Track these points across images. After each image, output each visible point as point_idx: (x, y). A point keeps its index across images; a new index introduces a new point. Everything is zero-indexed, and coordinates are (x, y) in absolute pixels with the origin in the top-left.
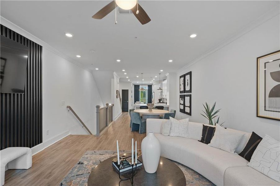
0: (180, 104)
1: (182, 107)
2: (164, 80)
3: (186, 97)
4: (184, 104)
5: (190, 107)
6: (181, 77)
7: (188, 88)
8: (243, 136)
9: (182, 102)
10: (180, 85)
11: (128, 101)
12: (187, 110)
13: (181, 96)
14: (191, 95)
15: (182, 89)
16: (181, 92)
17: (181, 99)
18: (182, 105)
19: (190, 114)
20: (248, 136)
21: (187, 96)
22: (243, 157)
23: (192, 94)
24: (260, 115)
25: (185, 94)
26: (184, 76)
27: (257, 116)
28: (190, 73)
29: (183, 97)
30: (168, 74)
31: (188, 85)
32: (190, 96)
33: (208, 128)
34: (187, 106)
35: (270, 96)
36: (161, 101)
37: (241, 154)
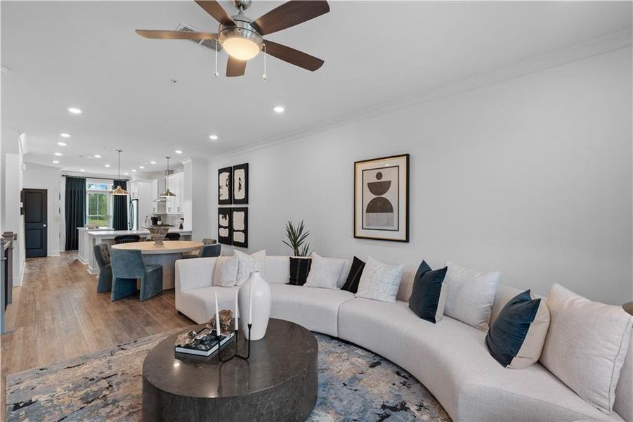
0: (220, 227)
1: (225, 233)
2: (170, 172)
3: (235, 212)
4: (230, 227)
5: (246, 231)
6: (221, 171)
7: (239, 195)
8: (344, 264)
9: (225, 223)
10: (219, 187)
11: (46, 223)
12: (239, 237)
13: (221, 211)
14: (247, 208)
15: (225, 196)
16: (221, 202)
17: (221, 216)
18: (225, 228)
19: (244, 245)
20: (349, 263)
21: (239, 210)
22: (347, 290)
23: (250, 206)
24: (357, 235)
25: (233, 206)
26: (230, 170)
27: (355, 237)
28: (245, 167)
29: (226, 212)
30: (190, 160)
31: (240, 188)
32: (246, 210)
33: (299, 261)
34: (237, 231)
35: (367, 212)
36: (159, 223)
37: (345, 288)
